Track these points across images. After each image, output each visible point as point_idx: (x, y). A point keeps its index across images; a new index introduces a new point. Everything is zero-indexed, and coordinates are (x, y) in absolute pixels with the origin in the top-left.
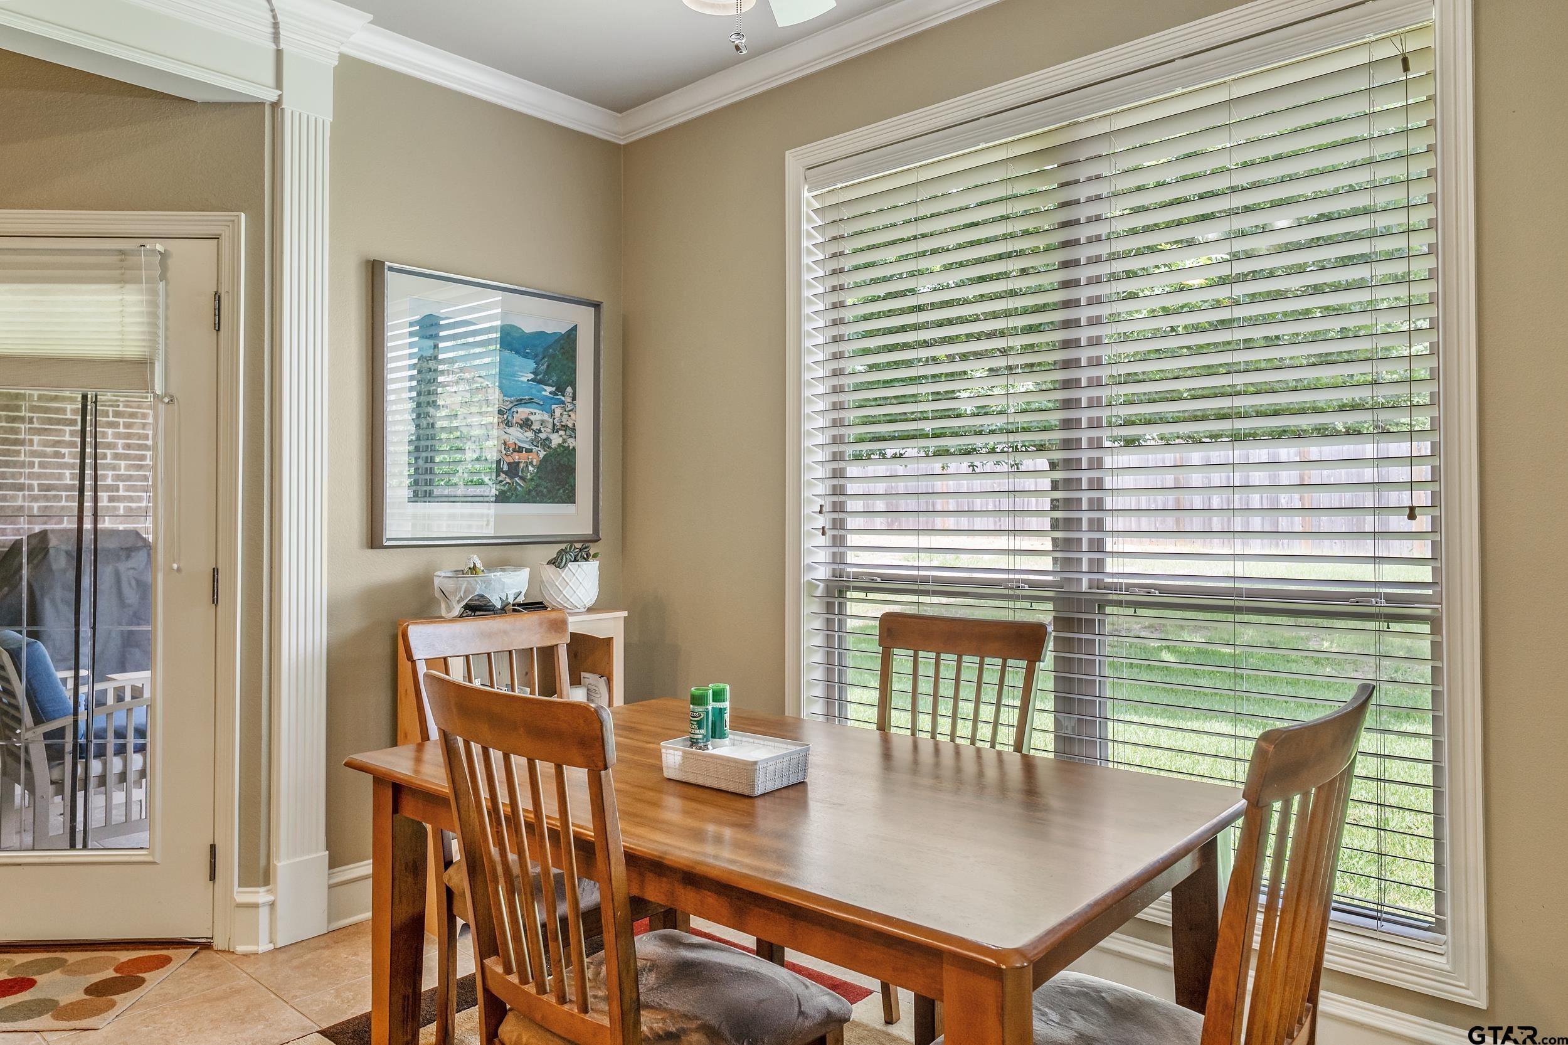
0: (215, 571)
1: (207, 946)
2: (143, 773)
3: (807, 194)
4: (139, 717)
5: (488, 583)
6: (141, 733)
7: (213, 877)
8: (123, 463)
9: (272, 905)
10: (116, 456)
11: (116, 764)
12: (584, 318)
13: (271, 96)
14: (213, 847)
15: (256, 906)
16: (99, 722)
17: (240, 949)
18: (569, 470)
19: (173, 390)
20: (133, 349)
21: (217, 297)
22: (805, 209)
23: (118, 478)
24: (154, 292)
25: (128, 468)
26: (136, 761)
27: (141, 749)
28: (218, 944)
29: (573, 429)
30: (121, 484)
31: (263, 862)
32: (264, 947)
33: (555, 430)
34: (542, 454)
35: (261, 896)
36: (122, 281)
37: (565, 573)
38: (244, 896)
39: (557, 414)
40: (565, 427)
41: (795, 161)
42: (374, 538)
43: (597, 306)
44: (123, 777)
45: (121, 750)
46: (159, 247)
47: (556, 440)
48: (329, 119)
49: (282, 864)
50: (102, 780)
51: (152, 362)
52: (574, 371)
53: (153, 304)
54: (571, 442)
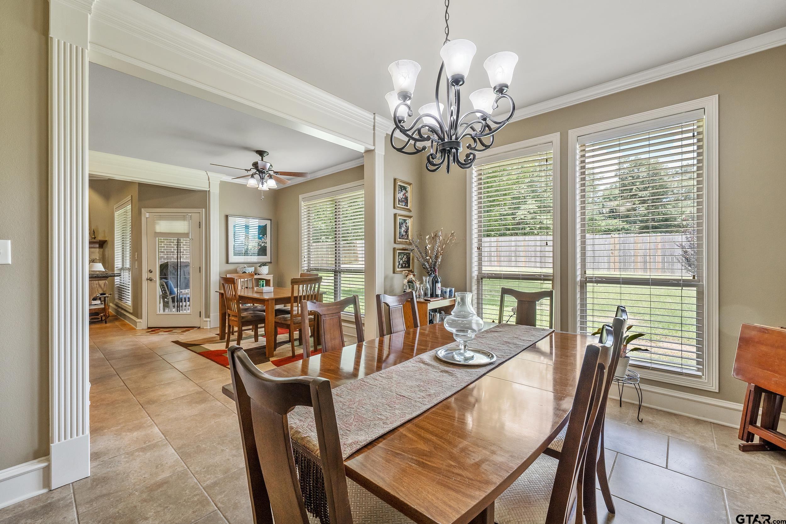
0: (200, 267)
1: (199, 328)
2: (189, 306)
3: (302, 203)
4: (188, 296)
5: (246, 269)
6: (189, 298)
7: (200, 317)
8: (185, 246)
9: (210, 321)
10: (183, 245)
11: (184, 304)
12: (268, 223)
13: (208, 190)
14: (200, 312)
15: (207, 321)
16: (181, 296)
17: (205, 328)
18: (266, 250)
19: (193, 238)
20: (186, 232)
21: (200, 222)
22: (302, 205)
23: (184, 250)
24: (189, 222)
25: (186, 247)
26: (188, 303)
27: (189, 301)
28: (201, 327)
29: (266, 243)
30: (185, 251)
31: (208, 314)
32: (209, 328)
33: (262, 243)
34: (260, 247)
35: (208, 319)
36: (184, 220)
37: (261, 268)
38: (205, 319)
39: (263, 240)
40: (264, 242)
41: (301, 197)
42: (227, 262)
43: (271, 220)
44: (186, 306)
45: (185, 301)
46: (190, 215)
47: (263, 245)
48: (218, 192)
49: (211, 315)
50: (182, 306)
51: (189, 233)
52: (266, 232)
53: (189, 224)
54: (266, 245)
